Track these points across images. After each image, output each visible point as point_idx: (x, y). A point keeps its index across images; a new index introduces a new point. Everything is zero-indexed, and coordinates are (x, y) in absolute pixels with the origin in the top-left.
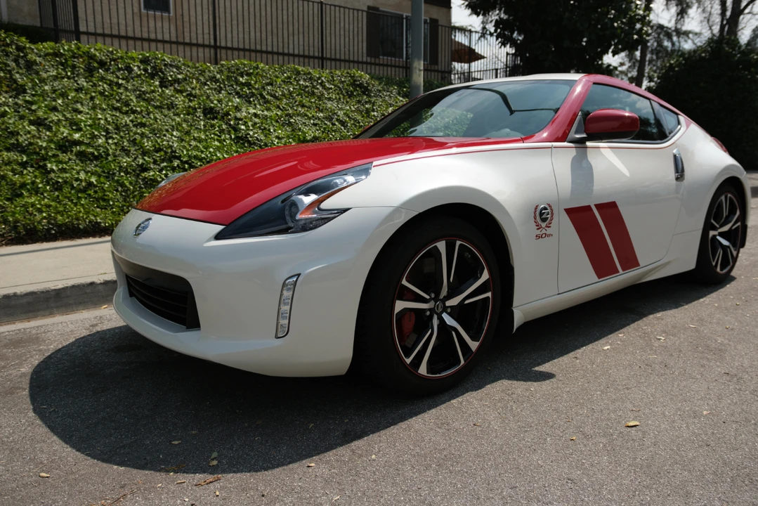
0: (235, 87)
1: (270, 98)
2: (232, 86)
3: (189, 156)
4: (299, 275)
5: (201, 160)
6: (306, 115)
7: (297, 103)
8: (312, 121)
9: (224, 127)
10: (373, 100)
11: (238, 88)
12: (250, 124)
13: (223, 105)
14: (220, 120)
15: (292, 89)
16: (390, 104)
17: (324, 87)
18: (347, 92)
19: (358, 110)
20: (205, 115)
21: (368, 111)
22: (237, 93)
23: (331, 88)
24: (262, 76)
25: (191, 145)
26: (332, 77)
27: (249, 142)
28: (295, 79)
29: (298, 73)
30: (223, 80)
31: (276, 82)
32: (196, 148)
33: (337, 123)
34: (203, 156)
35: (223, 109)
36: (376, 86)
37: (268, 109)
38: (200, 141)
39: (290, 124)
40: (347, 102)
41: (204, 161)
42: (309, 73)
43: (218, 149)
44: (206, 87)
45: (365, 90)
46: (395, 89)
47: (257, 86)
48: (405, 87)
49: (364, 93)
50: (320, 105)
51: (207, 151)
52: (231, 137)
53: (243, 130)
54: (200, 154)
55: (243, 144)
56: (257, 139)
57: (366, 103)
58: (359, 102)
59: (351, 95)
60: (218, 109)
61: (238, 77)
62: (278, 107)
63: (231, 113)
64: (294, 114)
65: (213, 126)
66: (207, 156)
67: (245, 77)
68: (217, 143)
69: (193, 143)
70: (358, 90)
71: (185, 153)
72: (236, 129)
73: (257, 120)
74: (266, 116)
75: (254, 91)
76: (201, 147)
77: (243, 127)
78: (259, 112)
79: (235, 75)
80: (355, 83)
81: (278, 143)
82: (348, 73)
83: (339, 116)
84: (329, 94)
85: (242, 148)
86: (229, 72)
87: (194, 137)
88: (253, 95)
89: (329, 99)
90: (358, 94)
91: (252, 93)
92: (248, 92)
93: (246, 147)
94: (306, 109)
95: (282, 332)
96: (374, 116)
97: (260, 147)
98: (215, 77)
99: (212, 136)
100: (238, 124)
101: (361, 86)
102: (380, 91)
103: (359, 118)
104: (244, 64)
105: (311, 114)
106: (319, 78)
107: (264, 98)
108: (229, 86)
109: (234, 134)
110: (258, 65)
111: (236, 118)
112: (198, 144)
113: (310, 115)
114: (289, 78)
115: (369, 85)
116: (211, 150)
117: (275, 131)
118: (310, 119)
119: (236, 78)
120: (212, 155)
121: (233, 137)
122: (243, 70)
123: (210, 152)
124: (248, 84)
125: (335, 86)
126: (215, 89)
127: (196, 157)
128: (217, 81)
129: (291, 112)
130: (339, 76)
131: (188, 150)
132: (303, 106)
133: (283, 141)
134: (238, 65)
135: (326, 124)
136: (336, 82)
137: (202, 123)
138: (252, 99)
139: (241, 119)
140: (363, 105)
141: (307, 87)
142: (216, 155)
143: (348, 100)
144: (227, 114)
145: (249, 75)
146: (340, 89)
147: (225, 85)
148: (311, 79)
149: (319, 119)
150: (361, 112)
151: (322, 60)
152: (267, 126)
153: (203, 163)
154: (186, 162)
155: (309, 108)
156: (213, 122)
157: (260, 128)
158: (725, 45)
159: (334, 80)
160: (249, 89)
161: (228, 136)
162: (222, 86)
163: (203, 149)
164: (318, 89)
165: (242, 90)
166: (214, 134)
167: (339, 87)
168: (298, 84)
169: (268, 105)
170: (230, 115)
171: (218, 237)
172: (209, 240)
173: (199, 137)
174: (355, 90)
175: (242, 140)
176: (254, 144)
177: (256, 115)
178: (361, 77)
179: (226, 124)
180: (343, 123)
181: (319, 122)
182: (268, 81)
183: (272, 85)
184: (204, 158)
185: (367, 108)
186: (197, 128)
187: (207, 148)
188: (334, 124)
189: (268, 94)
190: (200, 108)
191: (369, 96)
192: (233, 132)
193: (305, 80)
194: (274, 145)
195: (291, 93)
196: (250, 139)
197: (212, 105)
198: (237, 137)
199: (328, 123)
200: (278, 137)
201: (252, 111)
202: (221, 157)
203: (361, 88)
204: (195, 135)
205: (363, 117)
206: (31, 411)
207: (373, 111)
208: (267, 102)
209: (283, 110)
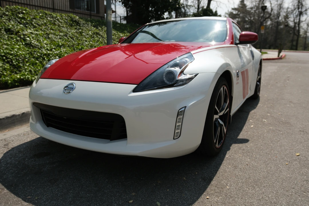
0: (17, 19)
1: (37, 25)
2: (15, 18)
3: (4, 53)
4: (185, 107)
5: (11, 54)
6: (55, 34)
7: (49, 28)
8: (59, 37)
9: (18, 39)
10: (82, 28)
11: (19, 20)
12: (31, 37)
13: (16, 28)
14: (15, 35)
15: (45, 22)
16: (89, 30)
17: (59, 21)
18: (70, 24)
19: (76, 32)
20: (6, 32)
21: (81, 33)
22: (19, 22)
23: (62, 22)
24: (30, 14)
25: (3, 47)
26: (62, 17)
27: (32, 46)
28: (45, 17)
29: (46, 14)
30: (10, 15)
31: (37, 18)
32: (6, 49)
33: (69, 38)
34: (12, 53)
35: (15, 30)
36: (82, 22)
37: (37, 31)
39: (49, 38)
40: (71, 28)
41: (13, 55)
42: (51, 15)
43: (19, 49)
44: (3, 18)
45: (78, 23)
46: (90, 24)
47: (28, 19)
48: (93, 23)
49: (77, 25)
50: (60, 29)
51: (13, 50)
52: (23, 44)
53: (28, 40)
54: (10, 52)
55: (30, 47)
56: (36, 45)
57: (79, 29)
58: (76, 29)
59: (71, 26)
60: (13, 29)
61: (18, 14)
62: (41, 30)
63: (20, 31)
64: (49, 33)
65: (12, 38)
66: (14, 52)
67: (22, 15)
68: (18, 47)
69: (6, 47)
71: (2, 51)
72: (25, 40)
73: (33, 36)
74: (37, 34)
75: (28, 21)
76: (10, 48)
77: (28, 39)
78: (33, 32)
79: (15, 13)
80: (72, 20)
81: (47, 47)
82: (68, 15)
83: (69, 35)
84: (62, 24)
85: (29, 49)
86: (12, 11)
87: (4, 43)
88: (27, 23)
89: (63, 27)
90: (75, 25)
91: (27, 22)
92: (25, 22)
93: (31, 48)
94: (55, 31)
95: (177, 136)
96: (84, 35)
97: (39, 48)
98: (5, 14)
99: (13, 43)
100: (25, 37)
101: (75, 21)
102: (84, 24)
103: (78, 36)
104: (19, 8)
105: (57, 33)
106: (56, 17)
107: (34, 25)
108: (14, 18)
109: (24, 42)
110: (26, 9)
111: (24, 35)
112: (8, 47)
113: (57, 34)
114: (42, 16)
115: (79, 21)
116: (16, 50)
117: (43, 41)
118: (57, 35)
119: (16, 15)
120: (17, 52)
121: (24, 43)
122: (19, 11)
123: (15, 51)
124: (23, 18)
125: (64, 21)
126: (7, 20)
127: (8, 53)
128: (7, 15)
129: (48, 32)
130: (64, 16)
131: (3, 50)
132: (53, 30)
133: (49, 45)
134: (16, 8)
135: (65, 38)
136: (64, 19)
137: (6, 36)
138: (27, 25)
139: (26, 35)
140: (78, 30)
141: (51, 21)
142: (19, 52)
143: (71, 27)
144: (18, 32)
145: (23, 13)
146: (66, 23)
147: (12, 18)
148: (52, 17)
149: (61, 36)
150: (78, 33)
151: (54, 10)
152: (38, 39)
153: (13, 56)
154: (4, 56)
155: (56, 30)
156: (11, 36)
157: (35, 39)
159: (63, 18)
160: (25, 20)
161: (21, 43)
162: (10, 18)
163: (11, 49)
164: (56, 22)
165: (21, 21)
166: (14, 42)
167: (65, 21)
168: (48, 19)
169: (36, 29)
170: (20, 33)
171: (135, 91)
172: (130, 93)
173: (6, 43)
174: (73, 23)
175: (29, 45)
176: (35, 47)
177: (32, 33)
178: (75, 17)
179: (19, 37)
180: (72, 38)
181: (62, 37)
182: (33, 17)
183: (35, 19)
184: (13, 54)
185: (80, 32)
186: (4, 39)
187: (13, 49)
188: (68, 38)
189: (35, 23)
190: (3, 29)
191: (80, 26)
192: (23, 41)
193: (50, 18)
194: (45, 47)
195: (45, 23)
196: (33, 45)
197: (9, 27)
198: (26, 44)
199: (66, 38)
200: (45, 44)
201: (29, 31)
202: (22, 53)
203: (75, 22)
204: (5, 42)
205: (79, 35)
207: (83, 33)
208: (35, 27)
209: (44, 31)
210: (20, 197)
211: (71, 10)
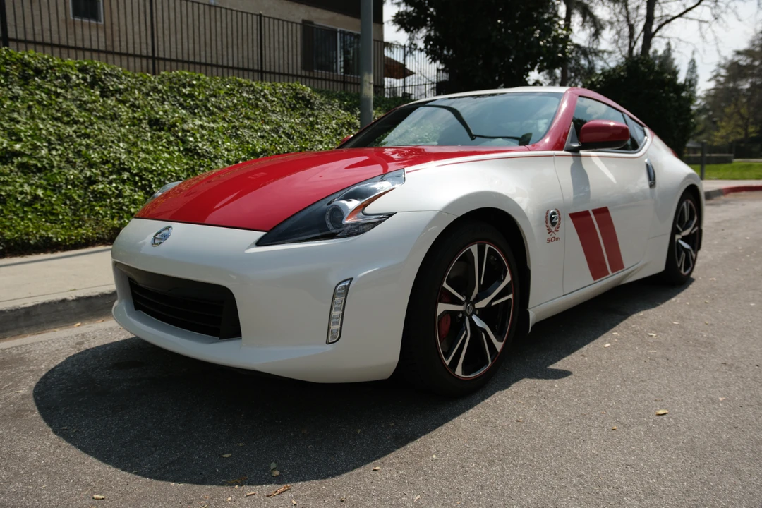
0: (178, 98)
1: (215, 110)
2: (175, 97)
3: (139, 169)
4: (351, 279)
5: (151, 172)
6: (252, 128)
7: (242, 116)
8: (259, 134)
9: (172, 139)
10: (316, 113)
11: (182, 100)
12: (198, 136)
13: (170, 117)
14: (167, 132)
15: (236, 101)
16: (333, 117)
17: (267, 99)
18: (290, 105)
19: (302, 123)
20: (151, 126)
21: (312, 124)
22: (181, 105)
23: (274, 101)
24: (205, 88)
25: (139, 157)
26: (274, 89)
27: (198, 154)
28: (238, 91)
29: (241, 85)
30: (165, 91)
31: (219, 94)
32: (145, 160)
33: (283, 136)
34: (154, 168)
35: (169, 121)
36: (318, 99)
37: (214, 121)
38: (148, 152)
39: (237, 136)
40: (291, 115)
41: (155, 173)
42: (252, 86)
43: (168, 161)
44: (150, 98)
45: (308, 103)
46: (336, 102)
47: (200, 98)
48: (346, 101)
49: (307, 106)
50: (265, 117)
51: (157, 163)
52: (179, 149)
53: (191, 142)
54: (150, 166)
55: (193, 156)
56: (206, 151)
57: (310, 115)
58: (302, 115)
59: (293, 108)
60: (164, 120)
61: (181, 88)
62: (224, 119)
63: (178, 124)
64: (240, 127)
65: (160, 137)
66: (158, 168)
67: (188, 89)
68: (166, 155)
69: (142, 155)
70: (300, 103)
71: (135, 165)
72: (184, 142)
73: (204, 132)
74: (213, 128)
75: (198, 102)
76: (151, 159)
77: (191, 139)
78: (205, 124)
79: (177, 86)
80: (297, 96)
81: (228, 155)
82: (289, 86)
83: (284, 129)
84: (272, 106)
85: (191, 160)
86: (171, 83)
87: (142, 148)
88: (197, 106)
89: (273, 112)
90: (301, 107)
91: (197, 104)
92: (192, 103)
93: (195, 159)
94: (252, 121)
95: (333, 338)
96: (318, 128)
97: (210, 159)
98: (157, 88)
99: (160, 148)
100: (186, 135)
101: (303, 98)
102: (322, 104)
103: (304, 130)
104: (186, 75)
105: (257, 126)
106: (262, 91)
107: (209, 110)
108: (172, 97)
109: (183, 146)
110: (199, 76)
111: (184, 131)
112: (147, 156)
113: (256, 128)
114: (232, 90)
115: (311, 98)
116: (162, 162)
117: (223, 143)
118: (256, 131)
119: (178, 89)
120: (164, 168)
121: (181, 149)
122: (184, 81)
123: (160, 164)
124: (191, 96)
125: (278, 98)
126: (158, 100)
127: (146, 169)
128: (159, 92)
129: (237, 124)
130: (280, 89)
131: (137, 162)
132: (248, 118)
133: (233, 153)
134: (179, 76)
135: (272, 137)
136: (278, 95)
137: (149, 135)
138: (196, 111)
139: (188, 131)
140: (306, 118)
141: (250, 99)
142: (167, 168)
143: (292, 113)
144: (174, 125)
145: (192, 86)
146: (283, 102)
147: (167, 96)
148: (253, 91)
149: (266, 132)
150: (306, 125)
151: (261, 73)
152: (214, 138)
153: (154, 175)
154: (136, 175)
155: (255, 120)
156: (159, 133)
157: (207, 139)
158: (640, 65)
159: (276, 93)
160: (193, 100)
161: (176, 148)
162: (165, 96)
163: (153, 161)
164: (261, 101)
165: (185, 101)
166: (162, 145)
167: (281, 100)
168: (241, 96)
169: (214, 117)
170: (177, 126)
171: (260, 243)
172: (250, 247)
173: (147, 149)
174: (298, 103)
175: (191, 152)
176: (204, 156)
177: (202, 127)
178: (303, 90)
179: (173, 135)
180: (289, 136)
181: (266, 135)
182: (212, 93)
183: (215, 96)
184: (155, 170)
185: (310, 121)
186: (143, 140)
187: (157, 160)
188: (280, 137)
189: (212, 105)
190: (145, 119)
191: (312, 109)
192: (181, 144)
193: (247, 92)
194: (224, 157)
195: (235, 105)
196: (200, 151)
197: (158, 116)
198: (185, 149)
199: (275, 136)
200: (227, 150)
201: (198, 122)
202: (172, 169)
203: (303, 101)
204: (144, 147)
205: (307, 129)
206: (51, 433)
207: (317, 123)
208: (212, 113)
209: (229, 122)
210: (51, 426)
211: (303, 73)
